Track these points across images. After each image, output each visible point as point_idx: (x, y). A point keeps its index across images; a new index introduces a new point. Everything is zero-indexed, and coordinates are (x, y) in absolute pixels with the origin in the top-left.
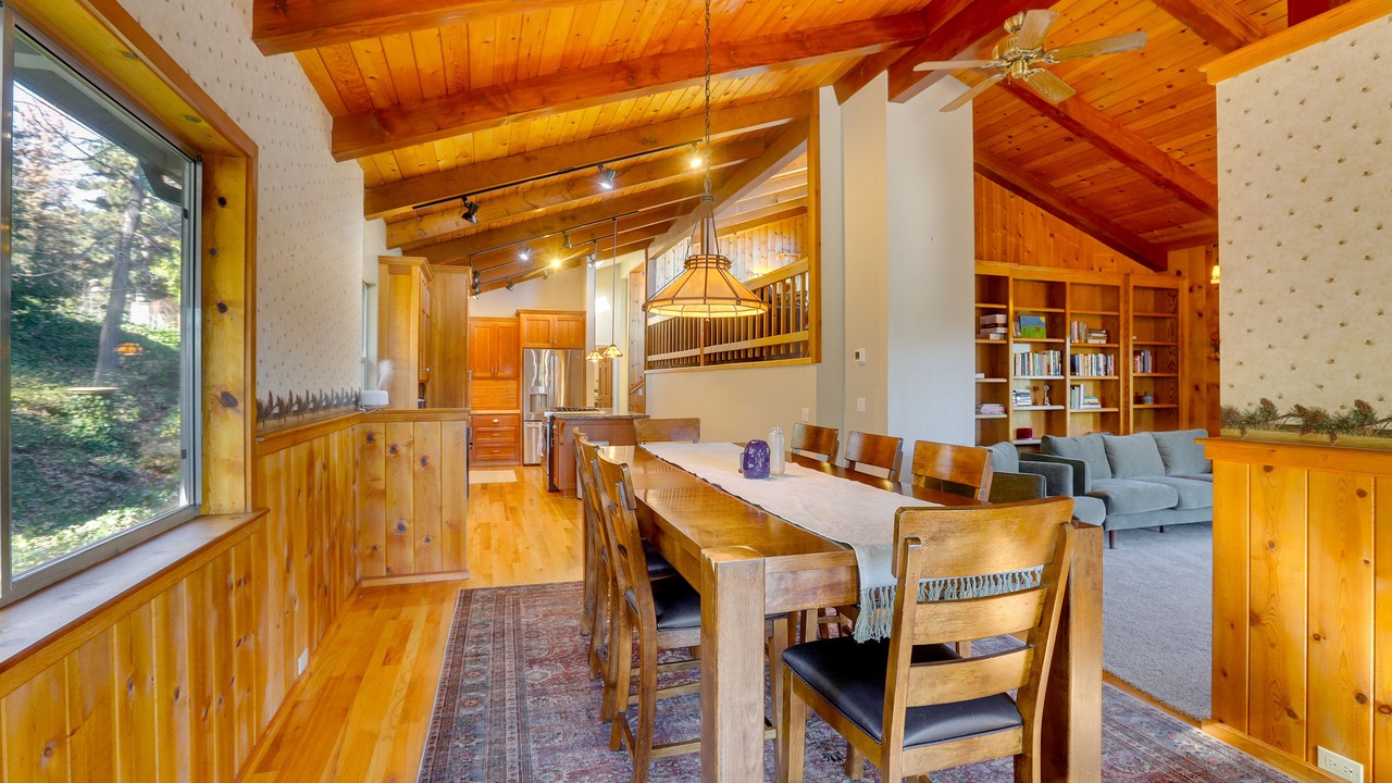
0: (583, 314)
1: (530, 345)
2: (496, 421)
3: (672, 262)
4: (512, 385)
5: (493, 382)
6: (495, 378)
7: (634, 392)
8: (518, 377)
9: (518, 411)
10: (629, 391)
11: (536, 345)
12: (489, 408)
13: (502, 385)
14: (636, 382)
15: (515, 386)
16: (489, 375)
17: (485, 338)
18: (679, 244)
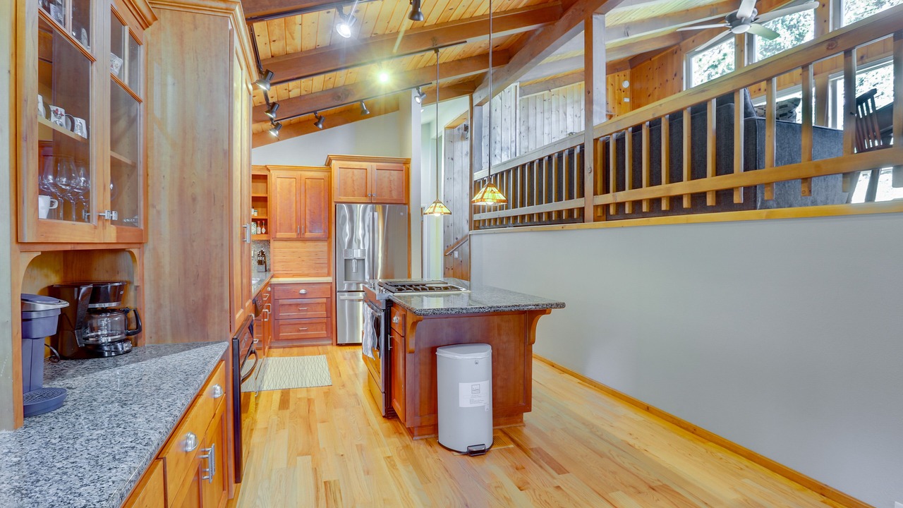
0: (407, 162)
1: (344, 199)
2: (303, 291)
3: (499, 110)
4: (323, 246)
5: (299, 244)
6: (301, 238)
7: (450, 254)
8: (329, 237)
9: (329, 279)
10: (445, 253)
11: (351, 199)
12: (294, 276)
13: (310, 246)
14: (452, 243)
15: (326, 249)
16: (294, 235)
17: (290, 191)
18: (506, 90)
